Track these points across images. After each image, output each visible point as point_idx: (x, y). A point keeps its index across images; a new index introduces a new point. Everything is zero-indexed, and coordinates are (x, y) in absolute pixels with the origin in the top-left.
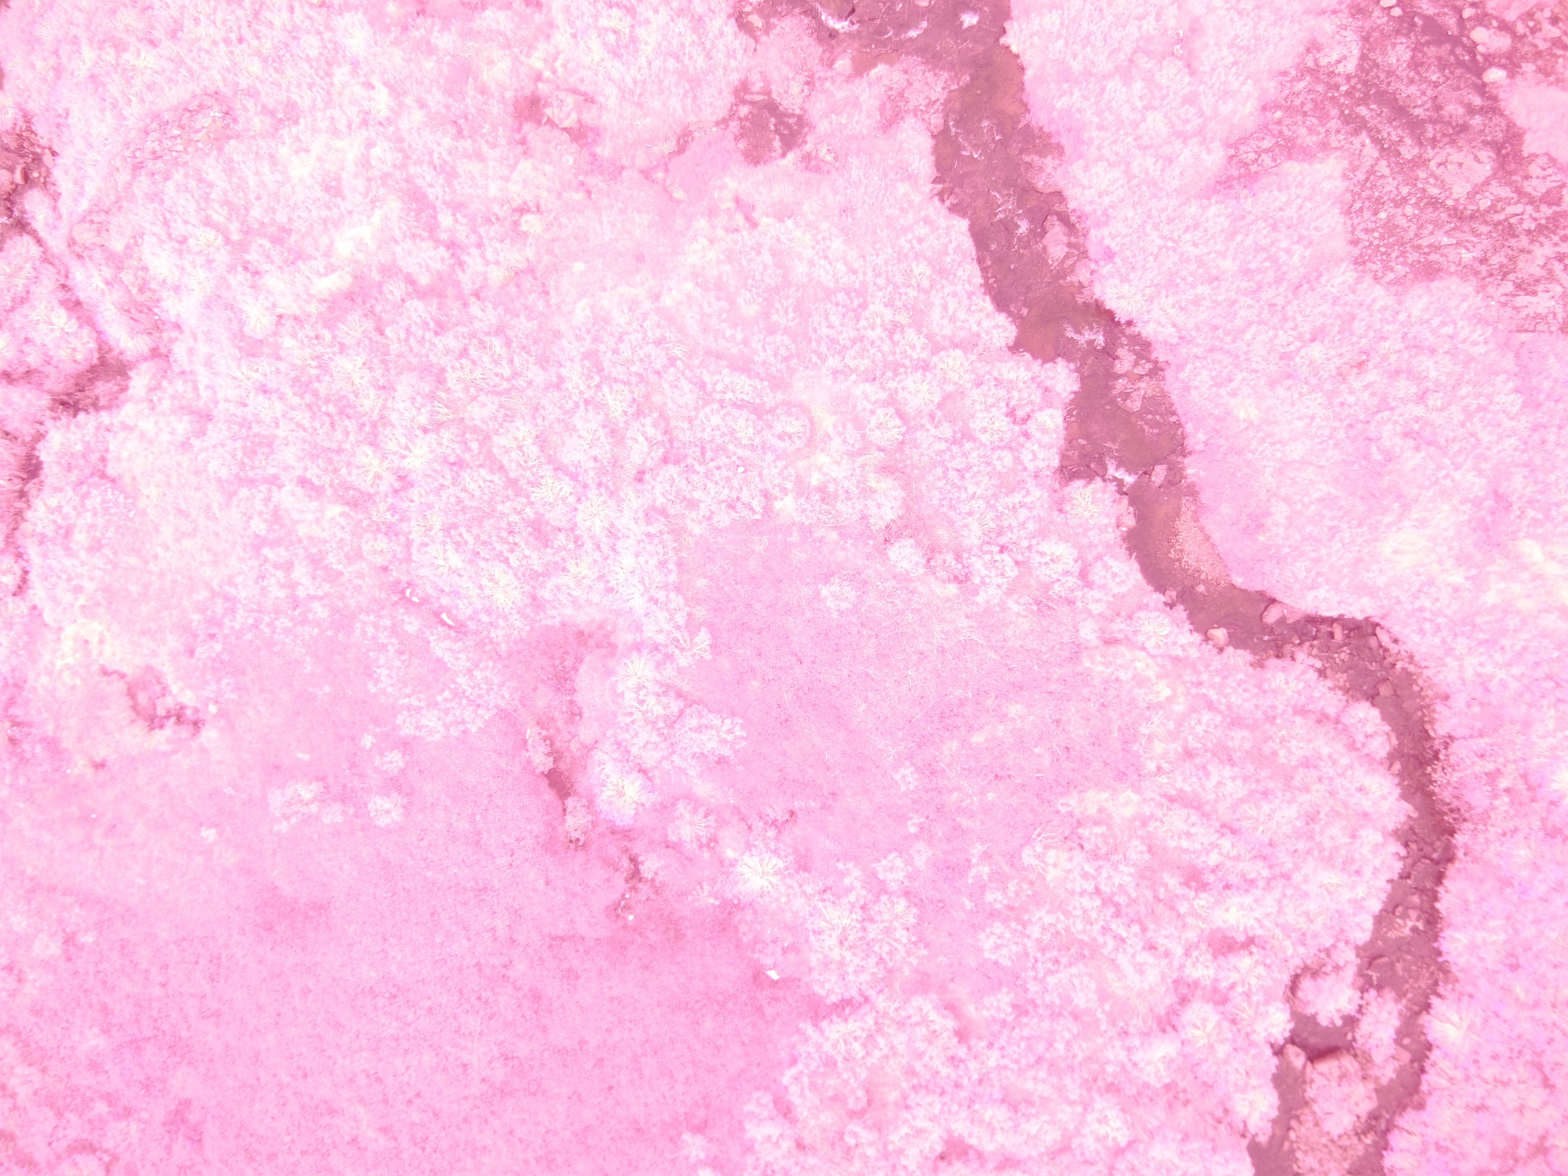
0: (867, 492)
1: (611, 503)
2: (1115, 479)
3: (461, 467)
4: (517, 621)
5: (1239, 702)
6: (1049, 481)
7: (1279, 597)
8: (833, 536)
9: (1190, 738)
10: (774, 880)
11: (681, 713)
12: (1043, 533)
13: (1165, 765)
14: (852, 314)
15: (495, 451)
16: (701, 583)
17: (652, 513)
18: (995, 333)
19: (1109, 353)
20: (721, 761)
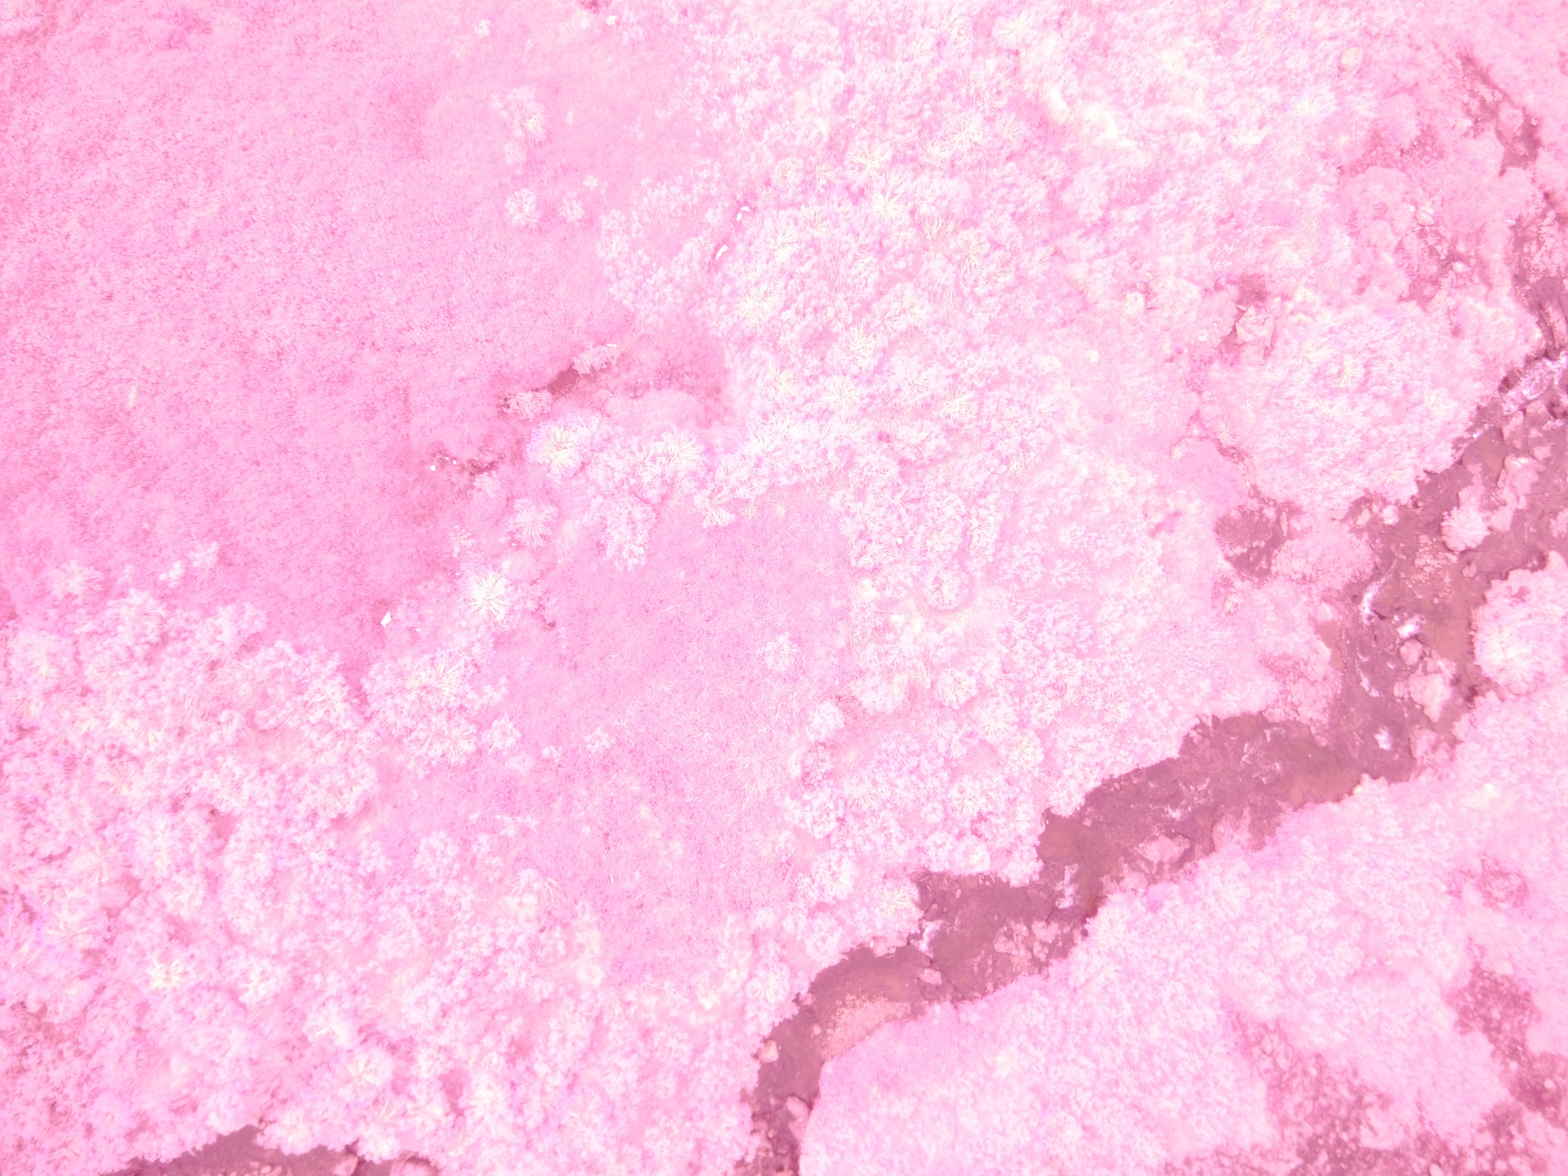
0: (888, 674)
1: (855, 411)
2: (922, 931)
3: (878, 252)
4: (726, 323)
5: (704, 1082)
6: (914, 862)
7: (815, 1112)
8: (841, 643)
9: (663, 1033)
10: (483, 612)
11: (647, 502)
12: (861, 861)
13: (632, 1010)
14: (1070, 643)
16: (780, 510)
17: (848, 453)
18: (1063, 794)
19: (1053, 914)
20: (600, 547)
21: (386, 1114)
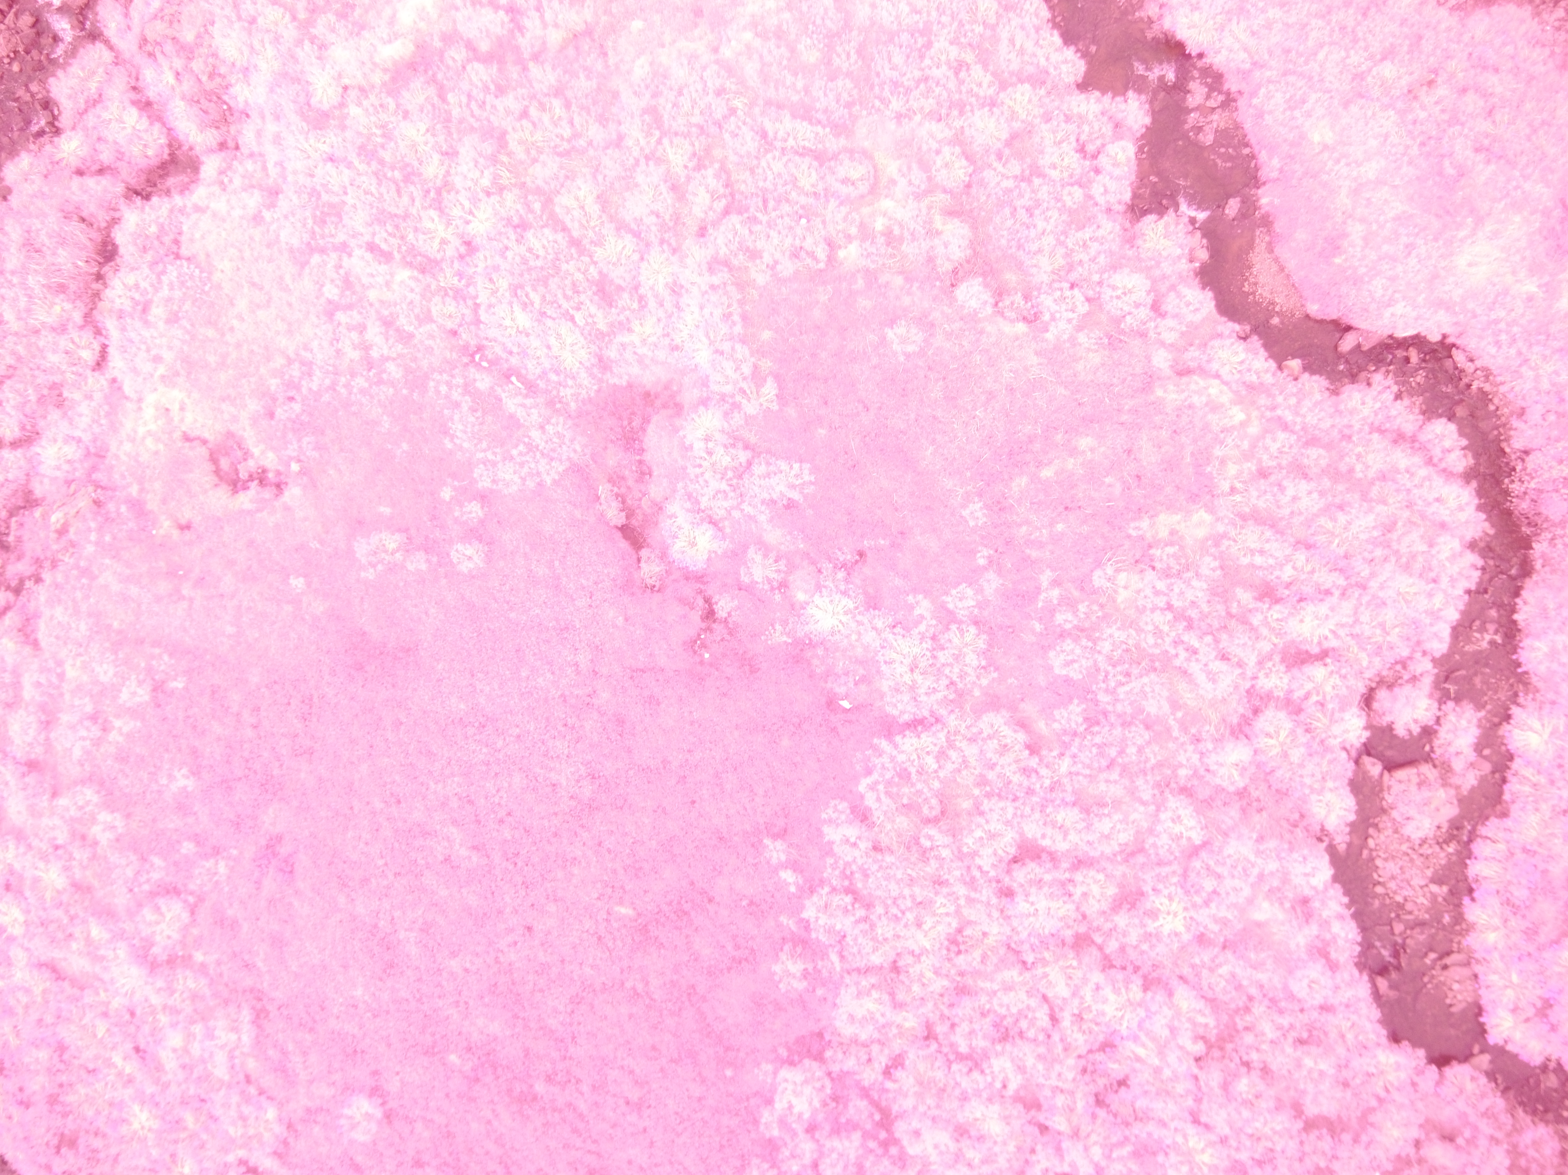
0: (932, 233)
1: (674, 259)
2: (1187, 215)
3: (525, 230)
4: (585, 380)
5: (1315, 422)
6: (1120, 218)
7: (1354, 323)
8: (899, 281)
9: (1265, 457)
10: (844, 619)
11: (749, 464)
12: (1114, 268)
13: (1239, 486)
14: (915, 54)
15: (558, 210)
16: (766, 335)
17: (714, 264)
18: (1064, 68)
19: (1180, 87)
20: (791, 505)
21: (1320, 722)
